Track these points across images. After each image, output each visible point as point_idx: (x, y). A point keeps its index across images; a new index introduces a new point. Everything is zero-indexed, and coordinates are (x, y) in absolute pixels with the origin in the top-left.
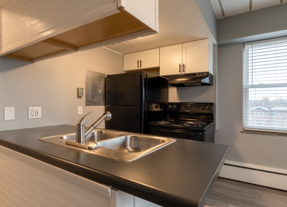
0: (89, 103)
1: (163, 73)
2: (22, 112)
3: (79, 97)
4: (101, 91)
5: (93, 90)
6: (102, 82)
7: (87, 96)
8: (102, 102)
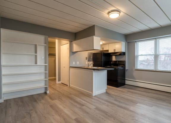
0: (89, 61)
1: (109, 52)
2: (76, 63)
3: (86, 59)
4: (92, 58)
5: (89, 57)
6: (92, 55)
7: (88, 59)
8: (92, 60)
